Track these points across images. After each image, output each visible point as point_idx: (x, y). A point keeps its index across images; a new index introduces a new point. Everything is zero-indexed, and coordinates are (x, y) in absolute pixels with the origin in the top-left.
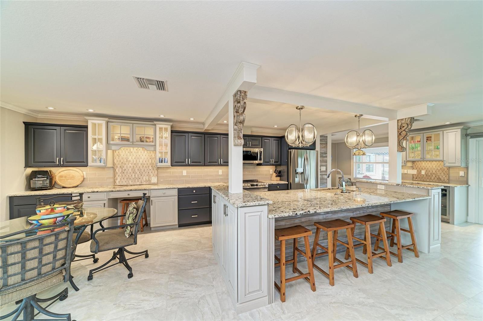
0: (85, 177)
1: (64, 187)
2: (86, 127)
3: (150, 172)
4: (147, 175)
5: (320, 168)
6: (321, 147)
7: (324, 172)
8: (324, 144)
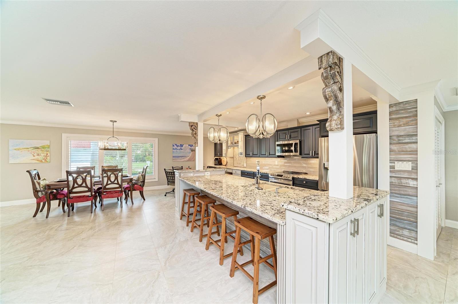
0: (227, 161)
4: (243, 162)
5: (393, 164)
6: (395, 125)
7: (406, 174)
8: (406, 117)
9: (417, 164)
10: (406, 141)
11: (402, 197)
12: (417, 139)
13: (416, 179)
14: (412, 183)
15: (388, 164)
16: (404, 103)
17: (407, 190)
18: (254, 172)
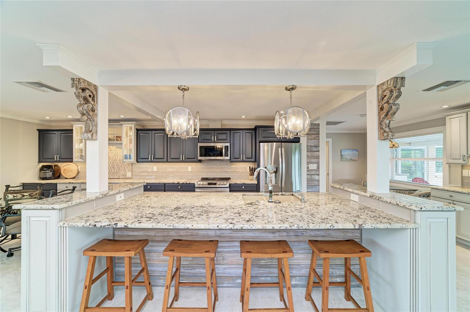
0: (79, 170)
1: (66, 178)
2: (72, 130)
3: (126, 167)
4: (124, 170)
5: (308, 166)
6: (309, 139)
7: (314, 172)
8: (314, 134)
9: (319, 165)
10: (314, 150)
11: (312, 188)
12: (319, 149)
13: (319, 175)
14: (316, 177)
15: (306, 166)
16: (314, 124)
17: (315, 182)
18: (165, 184)
